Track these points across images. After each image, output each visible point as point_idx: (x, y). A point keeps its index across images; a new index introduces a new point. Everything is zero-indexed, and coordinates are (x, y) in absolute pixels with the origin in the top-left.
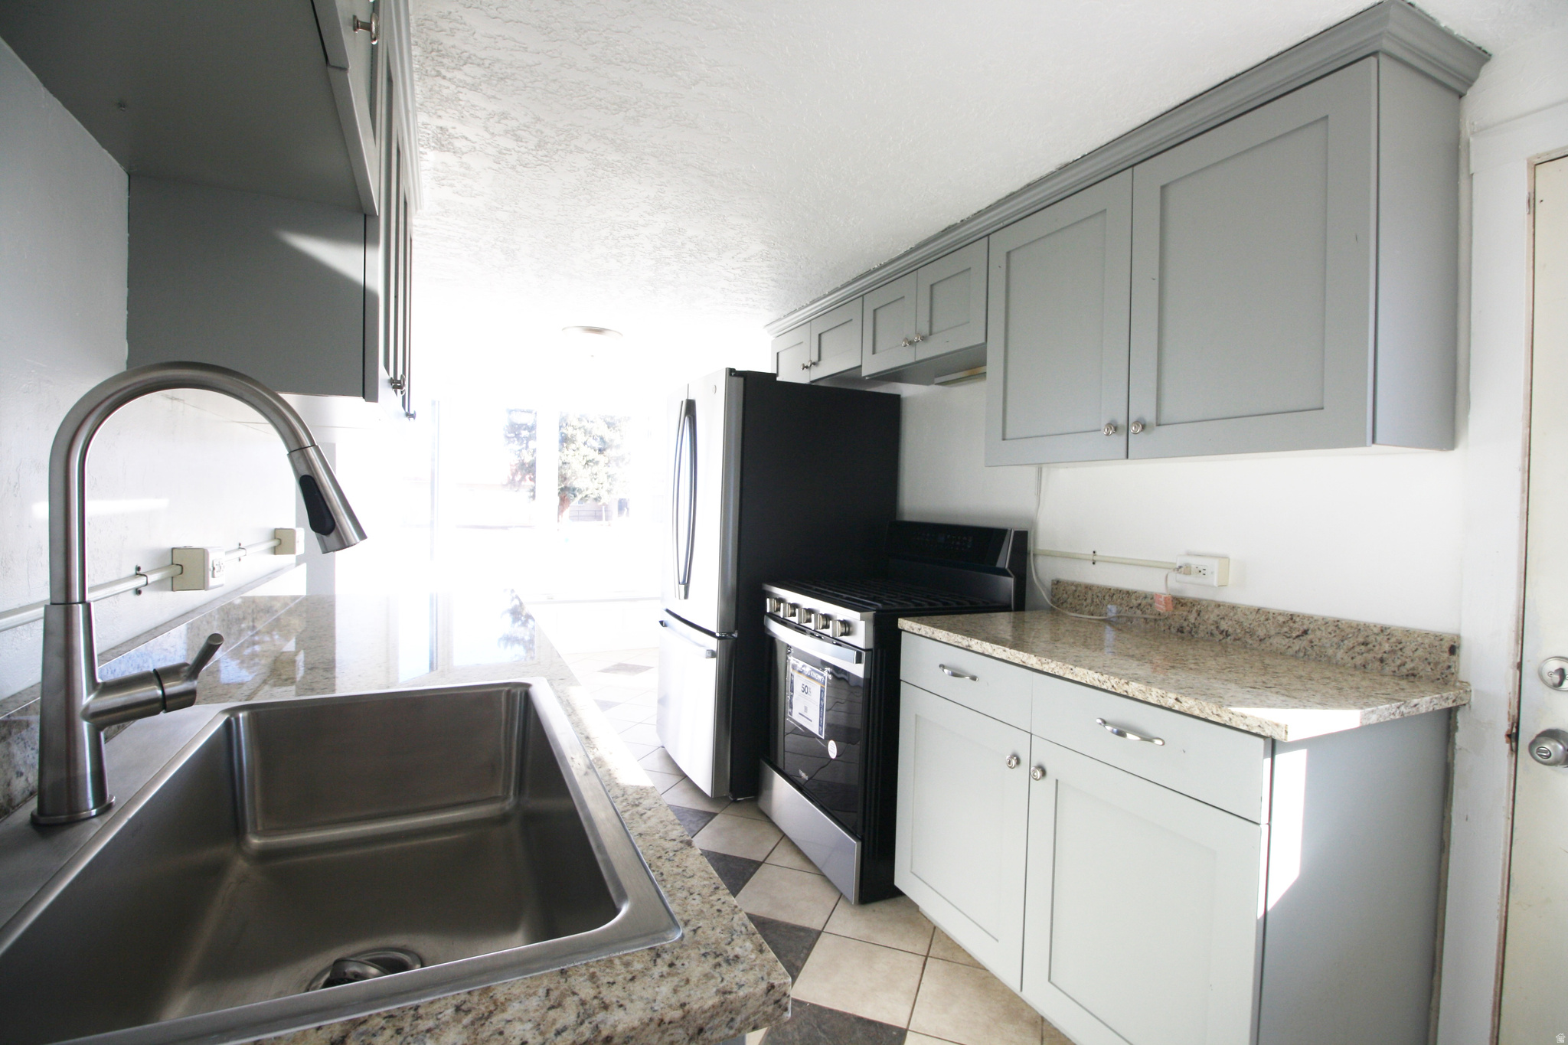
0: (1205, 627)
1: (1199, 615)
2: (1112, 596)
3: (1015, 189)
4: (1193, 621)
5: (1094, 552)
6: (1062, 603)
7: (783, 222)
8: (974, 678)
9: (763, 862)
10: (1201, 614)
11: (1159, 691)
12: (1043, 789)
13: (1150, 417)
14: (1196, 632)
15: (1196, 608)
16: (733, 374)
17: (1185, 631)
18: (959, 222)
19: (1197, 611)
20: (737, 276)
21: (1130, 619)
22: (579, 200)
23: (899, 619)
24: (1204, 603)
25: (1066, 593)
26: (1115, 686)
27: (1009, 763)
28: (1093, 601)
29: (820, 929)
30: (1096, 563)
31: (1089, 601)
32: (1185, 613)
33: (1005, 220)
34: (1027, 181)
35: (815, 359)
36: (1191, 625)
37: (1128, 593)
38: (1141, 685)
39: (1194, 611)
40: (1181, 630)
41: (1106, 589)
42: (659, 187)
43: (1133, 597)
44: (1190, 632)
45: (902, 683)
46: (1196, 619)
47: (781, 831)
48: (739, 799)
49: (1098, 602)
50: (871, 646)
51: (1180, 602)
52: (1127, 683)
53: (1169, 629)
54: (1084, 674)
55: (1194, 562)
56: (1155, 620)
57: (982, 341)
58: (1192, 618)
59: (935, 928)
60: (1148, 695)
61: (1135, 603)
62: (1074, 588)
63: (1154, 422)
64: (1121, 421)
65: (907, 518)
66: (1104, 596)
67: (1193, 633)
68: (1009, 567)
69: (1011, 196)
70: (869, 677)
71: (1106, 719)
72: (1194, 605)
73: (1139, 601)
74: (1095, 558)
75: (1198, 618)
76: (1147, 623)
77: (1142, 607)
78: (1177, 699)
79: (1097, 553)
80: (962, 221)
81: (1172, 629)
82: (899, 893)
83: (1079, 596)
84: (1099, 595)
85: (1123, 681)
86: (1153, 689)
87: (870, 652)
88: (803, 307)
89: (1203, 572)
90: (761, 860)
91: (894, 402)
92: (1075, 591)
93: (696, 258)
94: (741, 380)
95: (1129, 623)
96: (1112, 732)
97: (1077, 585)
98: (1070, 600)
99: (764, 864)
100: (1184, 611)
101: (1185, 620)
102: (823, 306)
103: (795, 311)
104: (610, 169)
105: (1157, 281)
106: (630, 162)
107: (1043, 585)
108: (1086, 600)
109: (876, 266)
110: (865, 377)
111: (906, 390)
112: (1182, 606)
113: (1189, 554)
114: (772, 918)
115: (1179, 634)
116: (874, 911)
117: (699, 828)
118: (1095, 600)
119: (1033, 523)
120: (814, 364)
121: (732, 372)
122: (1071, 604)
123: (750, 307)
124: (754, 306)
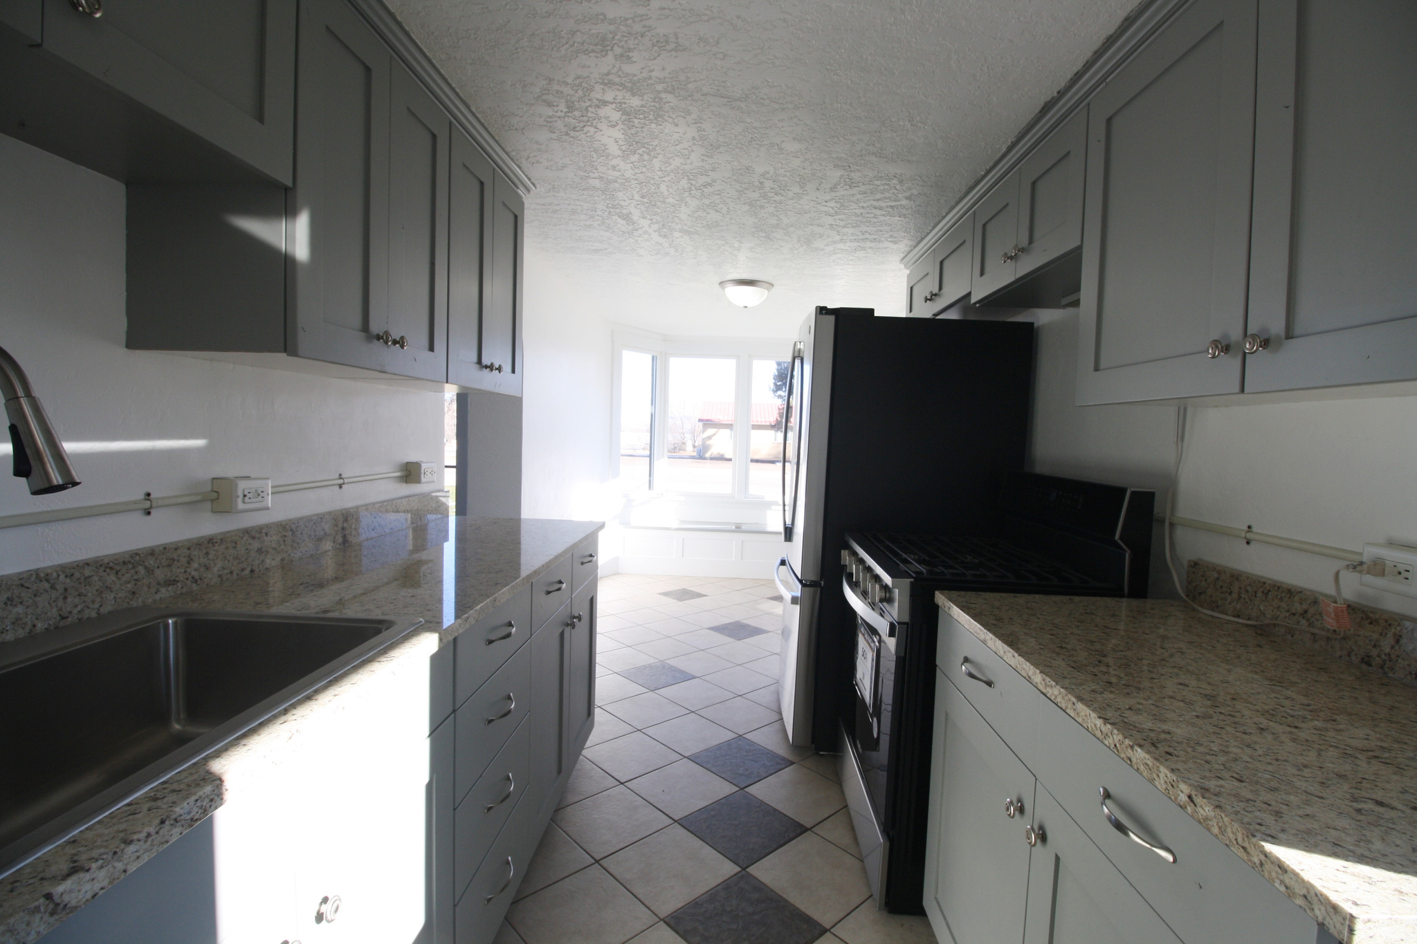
0: (1406, 663)
1: (1398, 641)
2: (1267, 594)
3: (1111, 31)
4: (1387, 650)
5: (1249, 527)
6: (1200, 594)
7: (842, 139)
8: (989, 684)
9: (810, 829)
10: (1403, 641)
11: (1169, 774)
12: (1043, 856)
13: (1277, 326)
14: (1392, 669)
15: (1393, 630)
16: (824, 312)
17: (1373, 663)
18: (1055, 95)
19: (1395, 635)
20: (835, 209)
21: (1291, 632)
22: (640, 154)
23: (937, 592)
25: (1206, 580)
26: (1118, 745)
27: (1008, 809)
28: (1240, 597)
29: (828, 927)
30: (1252, 543)
31: (1235, 595)
32: (1375, 636)
33: (1106, 78)
34: (1122, 14)
35: (936, 290)
36: (1383, 657)
37: (1288, 592)
38: (1147, 756)
39: (1390, 635)
40: (1367, 660)
41: (1259, 582)
42: (696, 125)
43: (1297, 598)
44: (1382, 667)
46: (1392, 647)
47: (845, 801)
48: (821, 753)
49: (1247, 600)
50: (906, 619)
51: (1368, 618)
52: (1132, 747)
53: (1349, 656)
54: (1086, 716)
55: (1393, 556)
56: (1328, 639)
57: (1079, 243)
58: (1386, 644)
60: (1155, 776)
61: (1298, 607)
62: (1216, 575)
63: (1283, 335)
64: (1236, 334)
66: (1256, 592)
67: (1386, 670)
68: (1121, 538)
69: (1110, 41)
70: (903, 655)
71: (1111, 791)
72: (1390, 625)
73: (1305, 606)
74: (1249, 536)
75: (1397, 648)
76: (1315, 641)
77: (1309, 615)
78: (1190, 797)
79: (1254, 529)
80: (1059, 92)
81: (1353, 658)
83: (1221, 587)
84: (1249, 588)
85: (1127, 742)
86: (1162, 769)
87: (905, 626)
88: (928, 234)
89: (1405, 574)
90: (809, 827)
91: (1028, 333)
92: (1218, 579)
93: (783, 196)
94: (832, 318)
95: (1289, 637)
97: (1221, 571)
98: (1209, 592)
99: (809, 832)
100: (1374, 632)
101: (1375, 646)
102: (944, 230)
103: (922, 239)
104: (642, 116)
105: (1292, 109)
106: (653, 104)
107: (1177, 565)
108: (1231, 593)
109: (983, 173)
110: (975, 303)
111: (1043, 317)
112: (1371, 623)
113: (1391, 544)
114: (784, 896)
115: (1364, 667)
116: (902, 925)
117: (767, 774)
118: (1243, 596)
119: (1171, 483)
120: (936, 295)
121: (822, 311)
122: (1211, 596)
123: (871, 241)
124: (875, 239)
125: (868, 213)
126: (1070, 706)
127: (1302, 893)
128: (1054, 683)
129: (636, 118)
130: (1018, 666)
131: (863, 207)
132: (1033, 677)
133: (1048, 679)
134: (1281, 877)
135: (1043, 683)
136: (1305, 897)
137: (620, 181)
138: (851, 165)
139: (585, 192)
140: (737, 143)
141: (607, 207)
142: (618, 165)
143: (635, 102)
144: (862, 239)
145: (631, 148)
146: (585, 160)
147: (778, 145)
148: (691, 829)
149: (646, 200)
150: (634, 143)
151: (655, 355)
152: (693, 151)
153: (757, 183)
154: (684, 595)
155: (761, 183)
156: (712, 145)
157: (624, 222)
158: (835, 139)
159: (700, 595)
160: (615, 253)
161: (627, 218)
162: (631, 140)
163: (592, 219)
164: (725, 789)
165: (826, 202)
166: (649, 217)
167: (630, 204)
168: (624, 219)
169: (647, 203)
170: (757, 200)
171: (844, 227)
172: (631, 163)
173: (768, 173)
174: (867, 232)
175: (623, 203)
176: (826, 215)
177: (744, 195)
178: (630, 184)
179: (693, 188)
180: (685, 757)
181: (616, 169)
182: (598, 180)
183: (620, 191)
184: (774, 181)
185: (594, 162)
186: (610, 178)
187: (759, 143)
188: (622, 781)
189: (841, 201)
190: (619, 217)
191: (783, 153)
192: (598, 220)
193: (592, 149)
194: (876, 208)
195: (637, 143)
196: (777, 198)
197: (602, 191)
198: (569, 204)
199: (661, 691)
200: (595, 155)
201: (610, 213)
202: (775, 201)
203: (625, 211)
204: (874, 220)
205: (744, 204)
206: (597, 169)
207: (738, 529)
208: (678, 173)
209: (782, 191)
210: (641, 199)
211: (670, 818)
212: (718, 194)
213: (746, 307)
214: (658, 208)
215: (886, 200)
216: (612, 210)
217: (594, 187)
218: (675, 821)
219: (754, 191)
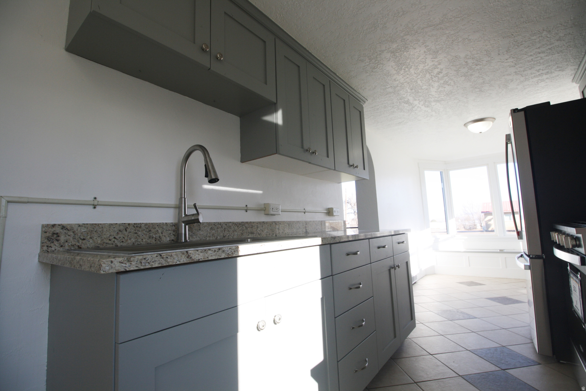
20: (514, 62)
22: (404, 69)
94: (523, 112)
121: (515, 111)
123: (546, 74)
124: (547, 72)
125: (536, 58)
129: (397, 53)
131: (531, 55)
137: (399, 85)
138: (513, 34)
139: (387, 96)
140: (446, 46)
141: (398, 100)
142: (396, 78)
143: (395, 46)
144: (539, 75)
145: (399, 67)
146: (383, 81)
147: (467, 38)
148: (469, 381)
149: (413, 91)
150: (400, 65)
151: (441, 171)
152: (426, 58)
153: (464, 63)
154: (472, 284)
155: (466, 62)
156: (434, 52)
157: (407, 105)
158: (497, 23)
159: (481, 284)
160: (408, 122)
161: (407, 102)
162: (398, 64)
163: (393, 108)
164: (493, 368)
165: (506, 60)
166: (417, 99)
167: (407, 95)
168: (407, 104)
169: (414, 92)
170: (467, 72)
171: (524, 71)
172: (402, 75)
173: (468, 55)
174: (540, 69)
175: (404, 96)
176: (510, 67)
177: (459, 72)
178: (404, 85)
179: (433, 77)
180: (468, 350)
181: (396, 80)
182: (390, 88)
183: (401, 90)
184: (473, 59)
185: (386, 80)
186: (395, 85)
187: (457, 41)
188: (431, 354)
189: (516, 56)
190: (404, 103)
191: (471, 42)
192: (396, 108)
193: (384, 75)
194: (540, 53)
195: (401, 64)
196: (478, 67)
197: (393, 93)
198: (382, 104)
199: (456, 321)
200: (385, 77)
201: (400, 103)
202: (477, 69)
203: (406, 100)
204: (541, 61)
205: (461, 76)
206: (388, 83)
207: (502, 251)
208: (423, 72)
209: (479, 62)
210: (411, 91)
211: (457, 374)
212: (446, 76)
213: (481, 132)
214: (420, 93)
215: (544, 46)
216: (400, 101)
217: (389, 92)
218: (460, 376)
219: (464, 68)
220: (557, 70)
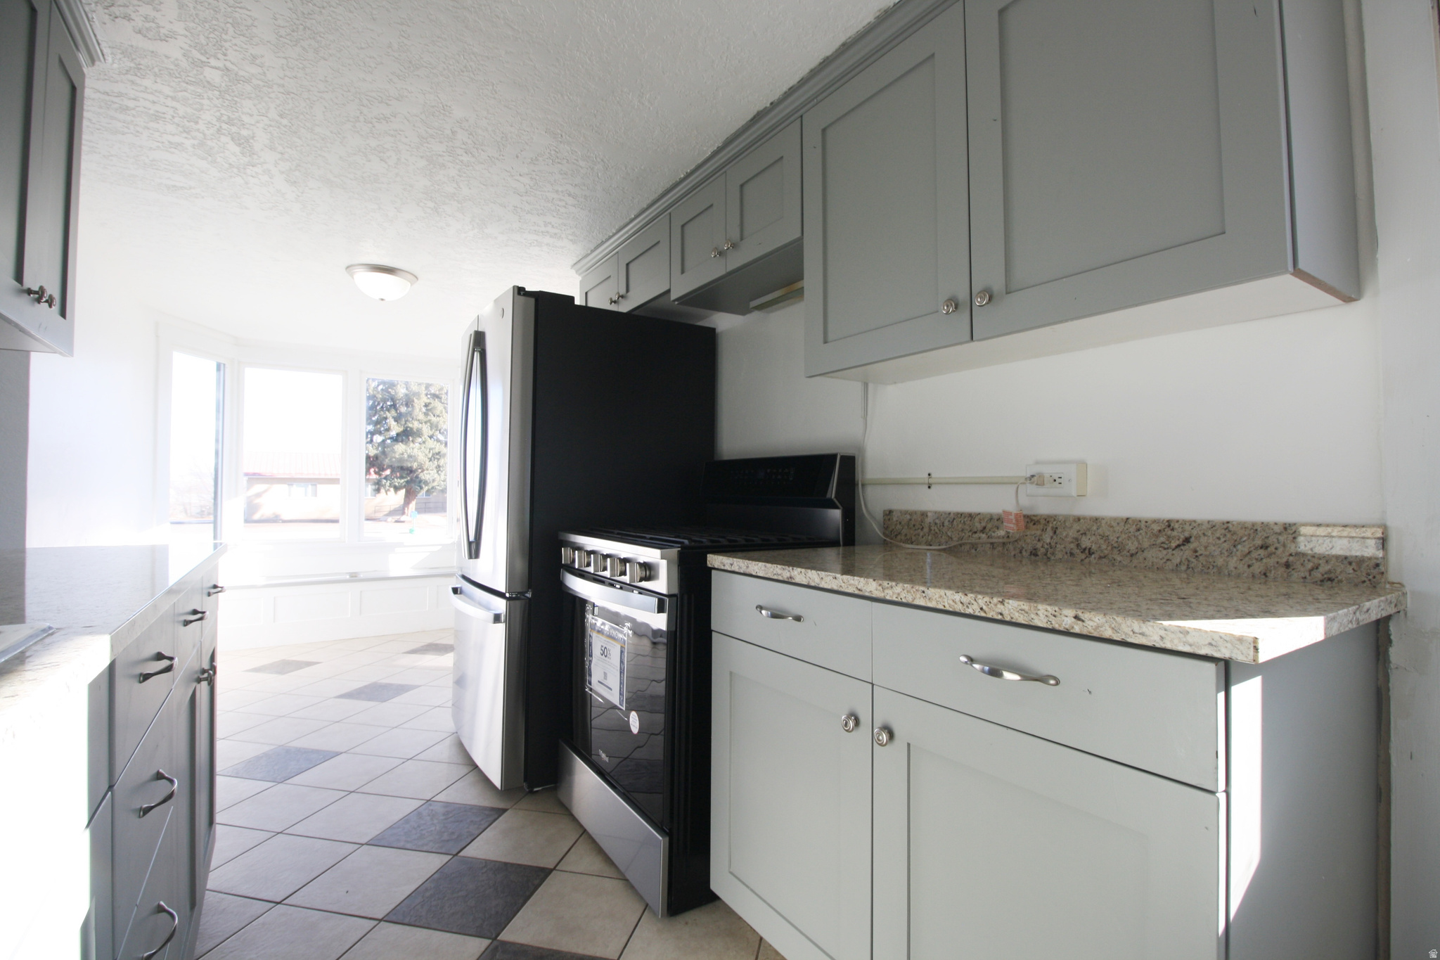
0: (1063, 546)
1: (1055, 532)
2: (953, 521)
3: (828, 53)
4: (1048, 540)
5: (929, 475)
6: (896, 536)
7: (566, 98)
8: (798, 619)
9: (554, 869)
10: (1057, 532)
11: (1049, 608)
12: (890, 757)
13: (998, 284)
14: (1053, 554)
15: (1051, 525)
16: (522, 293)
17: (1039, 553)
18: (768, 105)
19: (1052, 528)
20: (528, 187)
21: (974, 546)
22: (304, 49)
23: (708, 555)
24: (1060, 518)
25: (900, 523)
26: (984, 607)
27: (846, 725)
28: (930, 530)
29: (616, 958)
30: (933, 487)
31: (926, 530)
32: (1039, 533)
33: (818, 95)
34: (842, 38)
35: (623, 291)
36: (1046, 546)
37: (971, 516)
38: (1021, 603)
39: (1049, 529)
40: (1034, 553)
41: (945, 513)
43: (977, 519)
44: (1046, 555)
45: (713, 634)
46: (1052, 538)
47: (581, 826)
48: (535, 789)
49: (937, 531)
50: (675, 591)
51: (1032, 520)
52: (1002, 602)
53: (1021, 552)
54: (941, 596)
55: (1047, 471)
56: (1004, 543)
57: (798, 235)
58: (1047, 538)
59: (761, 939)
60: (1033, 616)
61: (978, 526)
62: (908, 517)
63: (1004, 292)
64: (963, 295)
65: (726, 458)
66: (943, 523)
67: (1049, 555)
68: (836, 497)
69: (826, 62)
70: (674, 629)
71: (973, 655)
72: (1048, 522)
73: (983, 524)
74: (931, 481)
75: (1055, 537)
76: (994, 548)
77: (987, 530)
78: (1076, 617)
79: (933, 475)
80: (772, 104)
81: (1024, 553)
82: (714, 898)
83: (914, 526)
84: (937, 521)
85: (995, 600)
86: (1040, 606)
87: (675, 599)
88: (610, 237)
89: (1058, 480)
90: (552, 867)
91: (709, 338)
92: (910, 520)
93: (473, 156)
94: (532, 301)
95: (973, 551)
96: (983, 671)
97: (912, 513)
98: (904, 531)
99: (554, 872)
100: (1037, 530)
101: (1039, 540)
102: (630, 233)
103: (603, 243)
105: (999, 122)
107: (873, 517)
108: (922, 529)
109: (682, 176)
110: (674, 301)
112: (1034, 524)
113: (1037, 463)
115: (1033, 557)
116: (687, 923)
117: (481, 830)
118: (932, 528)
119: (861, 449)
120: (622, 297)
121: (520, 291)
122: (906, 535)
123: (551, 237)
124: (555, 234)
125: (560, 200)
126: (918, 596)
127: (1207, 642)
128: (894, 584)
130: (843, 584)
131: (557, 191)
132: (863, 589)
133: (885, 583)
134: (1184, 640)
135: (880, 588)
136: (1210, 644)
137: (255, 82)
138: (564, 134)
139: (191, 88)
140: (444, 69)
141: (219, 119)
142: (262, 56)
144: (542, 232)
145: (295, 34)
146: (212, 35)
147: (493, 84)
148: (406, 921)
149: (285, 122)
150: (301, 27)
152: (382, 63)
153: (449, 132)
154: (284, 667)
155: (453, 133)
156: (410, 62)
157: (237, 149)
158: (559, 96)
159: (309, 664)
160: (203, 197)
161: (244, 143)
162: (297, 22)
163: (185, 135)
164: (433, 863)
165: (520, 175)
166: (280, 148)
167: (258, 122)
168: (239, 145)
169: (285, 126)
170: (440, 155)
171: (528, 212)
172: (285, 58)
173: (467, 121)
174: (550, 223)
175: (246, 119)
176: (514, 193)
177: (426, 145)
178: (270, 90)
179: (362, 119)
180: (363, 845)
181: (257, 62)
182: (220, 73)
183: (250, 98)
184: (471, 134)
185: (226, 41)
186: (241, 73)
187: (472, 76)
188: (278, 900)
189: (537, 178)
190: (233, 139)
191: (495, 98)
192: (194, 138)
193: (230, 20)
194: (569, 195)
195: (305, 29)
196: (465, 158)
197: (220, 91)
198: (154, 102)
199: (296, 780)
200: (231, 30)
201: (219, 130)
202: (462, 161)
203: (244, 132)
204: (563, 210)
205: (422, 157)
206: (225, 55)
207: (354, 578)
208: (349, 91)
209: (475, 150)
210: (278, 118)
211: (371, 919)
212: (392, 136)
213: (382, 300)
214: (300, 138)
215: (583, 188)
216: (224, 126)
217: (208, 82)
218: (380, 920)
219: (441, 142)
220: (570, 237)
